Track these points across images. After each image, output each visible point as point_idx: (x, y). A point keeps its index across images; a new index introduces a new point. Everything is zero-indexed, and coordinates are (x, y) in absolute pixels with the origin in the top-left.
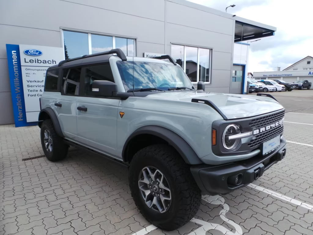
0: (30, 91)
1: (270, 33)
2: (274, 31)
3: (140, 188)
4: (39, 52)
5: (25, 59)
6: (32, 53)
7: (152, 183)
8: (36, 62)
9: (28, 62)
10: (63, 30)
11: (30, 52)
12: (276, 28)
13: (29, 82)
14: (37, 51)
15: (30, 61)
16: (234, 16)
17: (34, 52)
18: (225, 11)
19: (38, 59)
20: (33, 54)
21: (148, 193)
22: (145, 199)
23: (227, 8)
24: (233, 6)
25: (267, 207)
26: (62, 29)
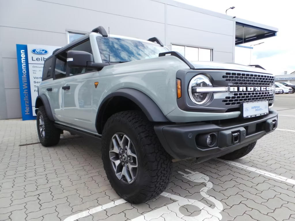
0: (36, 86)
1: (272, 33)
2: (276, 32)
3: (111, 158)
4: (45, 51)
5: (32, 57)
6: (38, 52)
7: (121, 152)
8: (42, 60)
9: (35, 60)
10: (69, 33)
11: (36, 51)
12: (277, 29)
13: (36, 78)
14: (43, 50)
15: (37, 59)
16: (234, 17)
17: (40, 51)
18: (225, 14)
19: (44, 58)
20: (40, 53)
21: (117, 162)
22: (115, 170)
23: (227, 10)
24: (232, 8)
25: (257, 186)
26: (68, 31)
